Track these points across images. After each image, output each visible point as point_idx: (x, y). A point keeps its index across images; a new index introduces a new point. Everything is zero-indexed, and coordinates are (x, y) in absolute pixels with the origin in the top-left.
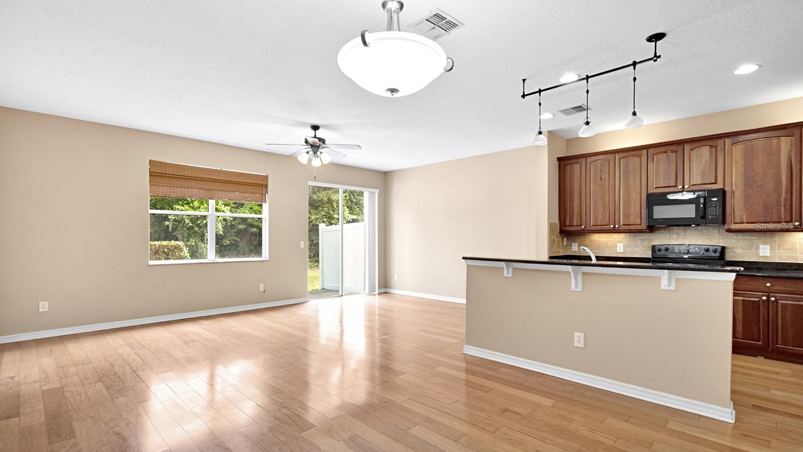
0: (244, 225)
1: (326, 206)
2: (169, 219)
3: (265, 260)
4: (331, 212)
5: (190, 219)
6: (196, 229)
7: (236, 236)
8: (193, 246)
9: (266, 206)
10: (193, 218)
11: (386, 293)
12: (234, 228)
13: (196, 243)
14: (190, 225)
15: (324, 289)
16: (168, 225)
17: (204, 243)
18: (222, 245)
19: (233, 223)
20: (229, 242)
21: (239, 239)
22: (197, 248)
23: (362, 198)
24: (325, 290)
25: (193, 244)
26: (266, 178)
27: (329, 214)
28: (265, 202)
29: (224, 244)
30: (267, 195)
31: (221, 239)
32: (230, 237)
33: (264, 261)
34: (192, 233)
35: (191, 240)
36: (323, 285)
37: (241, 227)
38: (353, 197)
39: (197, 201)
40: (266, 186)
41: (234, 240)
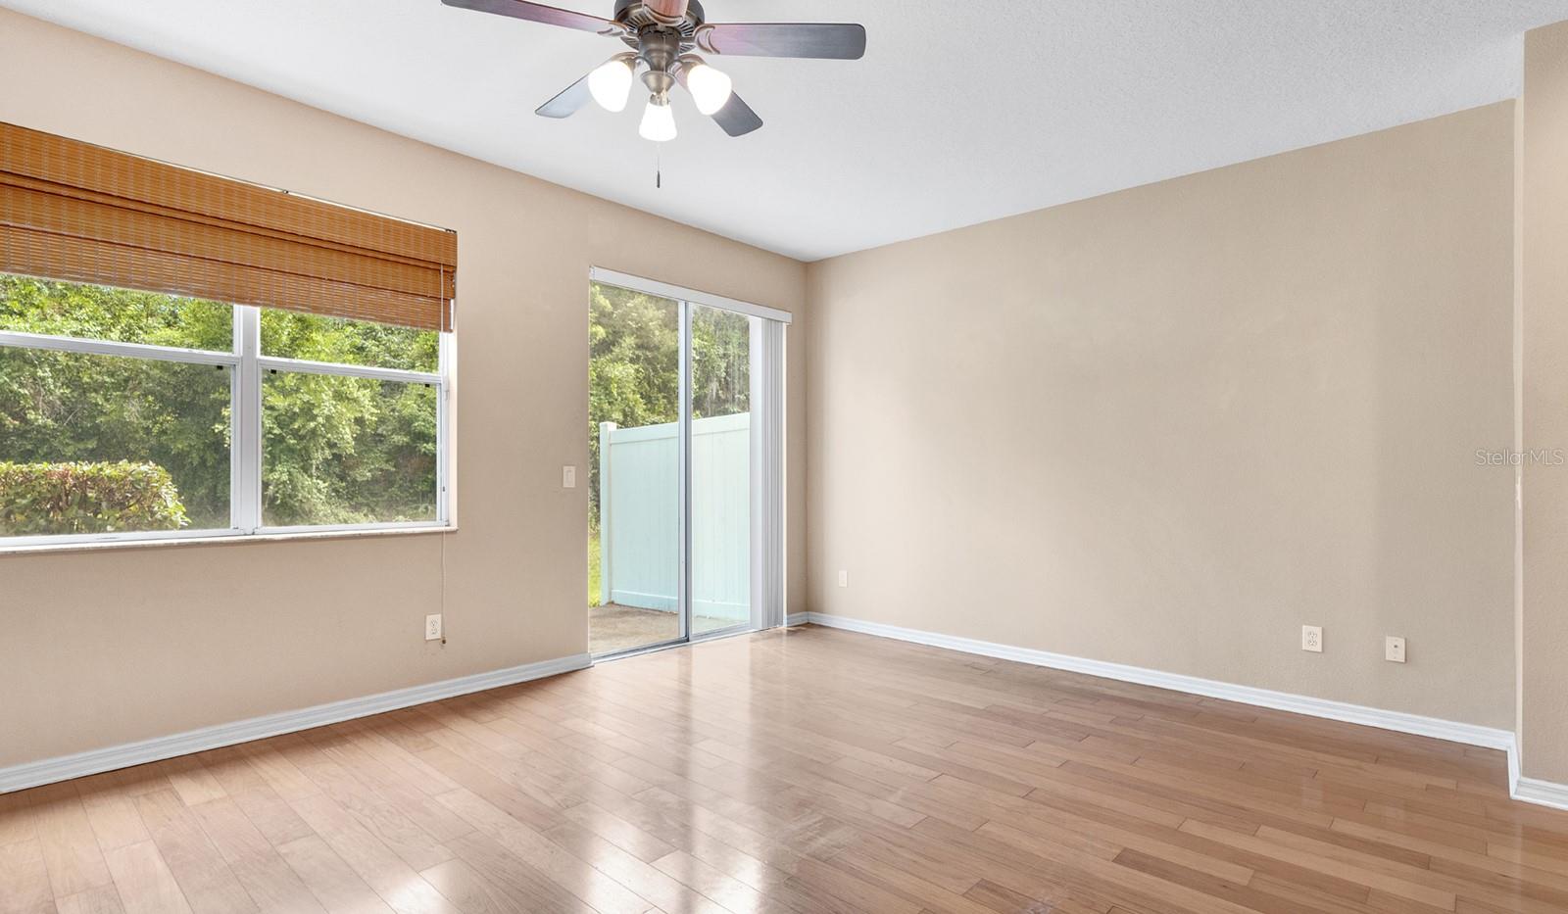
0: (405, 435)
1: (594, 392)
2: (224, 418)
3: (443, 529)
4: (606, 406)
5: (276, 418)
6: (292, 442)
7: (387, 461)
8: (284, 482)
9: (448, 344)
10: (281, 415)
11: (809, 625)
12: (381, 441)
13: (290, 474)
14: (275, 431)
15: (613, 603)
16: (221, 432)
17: (311, 476)
18: (354, 481)
19: (380, 431)
20: (369, 474)
21: (395, 466)
22: (294, 488)
23: (673, 376)
24: (618, 609)
25: (285, 477)
26: (449, 239)
27: (601, 410)
28: (448, 329)
29: (359, 479)
30: (452, 301)
31: (351, 468)
32: (373, 464)
33: (441, 533)
34: (281, 451)
35: (279, 468)
36: (610, 593)
37: (400, 439)
38: (652, 374)
39: (292, 375)
40: (450, 271)
41: (382, 470)
